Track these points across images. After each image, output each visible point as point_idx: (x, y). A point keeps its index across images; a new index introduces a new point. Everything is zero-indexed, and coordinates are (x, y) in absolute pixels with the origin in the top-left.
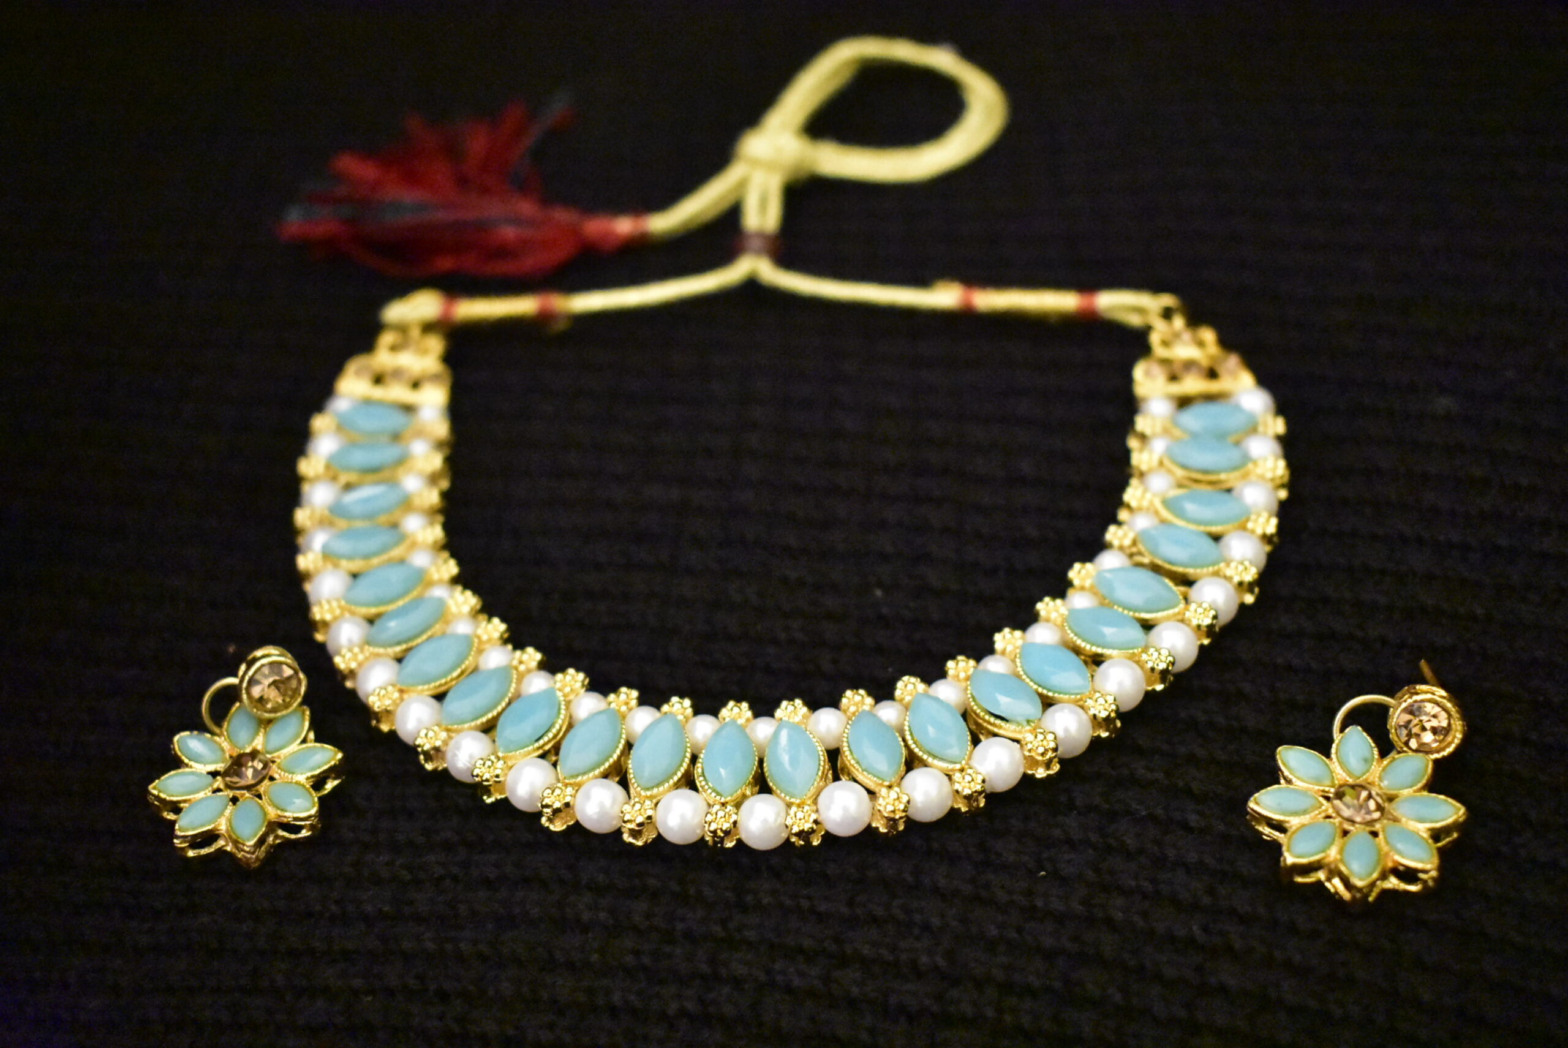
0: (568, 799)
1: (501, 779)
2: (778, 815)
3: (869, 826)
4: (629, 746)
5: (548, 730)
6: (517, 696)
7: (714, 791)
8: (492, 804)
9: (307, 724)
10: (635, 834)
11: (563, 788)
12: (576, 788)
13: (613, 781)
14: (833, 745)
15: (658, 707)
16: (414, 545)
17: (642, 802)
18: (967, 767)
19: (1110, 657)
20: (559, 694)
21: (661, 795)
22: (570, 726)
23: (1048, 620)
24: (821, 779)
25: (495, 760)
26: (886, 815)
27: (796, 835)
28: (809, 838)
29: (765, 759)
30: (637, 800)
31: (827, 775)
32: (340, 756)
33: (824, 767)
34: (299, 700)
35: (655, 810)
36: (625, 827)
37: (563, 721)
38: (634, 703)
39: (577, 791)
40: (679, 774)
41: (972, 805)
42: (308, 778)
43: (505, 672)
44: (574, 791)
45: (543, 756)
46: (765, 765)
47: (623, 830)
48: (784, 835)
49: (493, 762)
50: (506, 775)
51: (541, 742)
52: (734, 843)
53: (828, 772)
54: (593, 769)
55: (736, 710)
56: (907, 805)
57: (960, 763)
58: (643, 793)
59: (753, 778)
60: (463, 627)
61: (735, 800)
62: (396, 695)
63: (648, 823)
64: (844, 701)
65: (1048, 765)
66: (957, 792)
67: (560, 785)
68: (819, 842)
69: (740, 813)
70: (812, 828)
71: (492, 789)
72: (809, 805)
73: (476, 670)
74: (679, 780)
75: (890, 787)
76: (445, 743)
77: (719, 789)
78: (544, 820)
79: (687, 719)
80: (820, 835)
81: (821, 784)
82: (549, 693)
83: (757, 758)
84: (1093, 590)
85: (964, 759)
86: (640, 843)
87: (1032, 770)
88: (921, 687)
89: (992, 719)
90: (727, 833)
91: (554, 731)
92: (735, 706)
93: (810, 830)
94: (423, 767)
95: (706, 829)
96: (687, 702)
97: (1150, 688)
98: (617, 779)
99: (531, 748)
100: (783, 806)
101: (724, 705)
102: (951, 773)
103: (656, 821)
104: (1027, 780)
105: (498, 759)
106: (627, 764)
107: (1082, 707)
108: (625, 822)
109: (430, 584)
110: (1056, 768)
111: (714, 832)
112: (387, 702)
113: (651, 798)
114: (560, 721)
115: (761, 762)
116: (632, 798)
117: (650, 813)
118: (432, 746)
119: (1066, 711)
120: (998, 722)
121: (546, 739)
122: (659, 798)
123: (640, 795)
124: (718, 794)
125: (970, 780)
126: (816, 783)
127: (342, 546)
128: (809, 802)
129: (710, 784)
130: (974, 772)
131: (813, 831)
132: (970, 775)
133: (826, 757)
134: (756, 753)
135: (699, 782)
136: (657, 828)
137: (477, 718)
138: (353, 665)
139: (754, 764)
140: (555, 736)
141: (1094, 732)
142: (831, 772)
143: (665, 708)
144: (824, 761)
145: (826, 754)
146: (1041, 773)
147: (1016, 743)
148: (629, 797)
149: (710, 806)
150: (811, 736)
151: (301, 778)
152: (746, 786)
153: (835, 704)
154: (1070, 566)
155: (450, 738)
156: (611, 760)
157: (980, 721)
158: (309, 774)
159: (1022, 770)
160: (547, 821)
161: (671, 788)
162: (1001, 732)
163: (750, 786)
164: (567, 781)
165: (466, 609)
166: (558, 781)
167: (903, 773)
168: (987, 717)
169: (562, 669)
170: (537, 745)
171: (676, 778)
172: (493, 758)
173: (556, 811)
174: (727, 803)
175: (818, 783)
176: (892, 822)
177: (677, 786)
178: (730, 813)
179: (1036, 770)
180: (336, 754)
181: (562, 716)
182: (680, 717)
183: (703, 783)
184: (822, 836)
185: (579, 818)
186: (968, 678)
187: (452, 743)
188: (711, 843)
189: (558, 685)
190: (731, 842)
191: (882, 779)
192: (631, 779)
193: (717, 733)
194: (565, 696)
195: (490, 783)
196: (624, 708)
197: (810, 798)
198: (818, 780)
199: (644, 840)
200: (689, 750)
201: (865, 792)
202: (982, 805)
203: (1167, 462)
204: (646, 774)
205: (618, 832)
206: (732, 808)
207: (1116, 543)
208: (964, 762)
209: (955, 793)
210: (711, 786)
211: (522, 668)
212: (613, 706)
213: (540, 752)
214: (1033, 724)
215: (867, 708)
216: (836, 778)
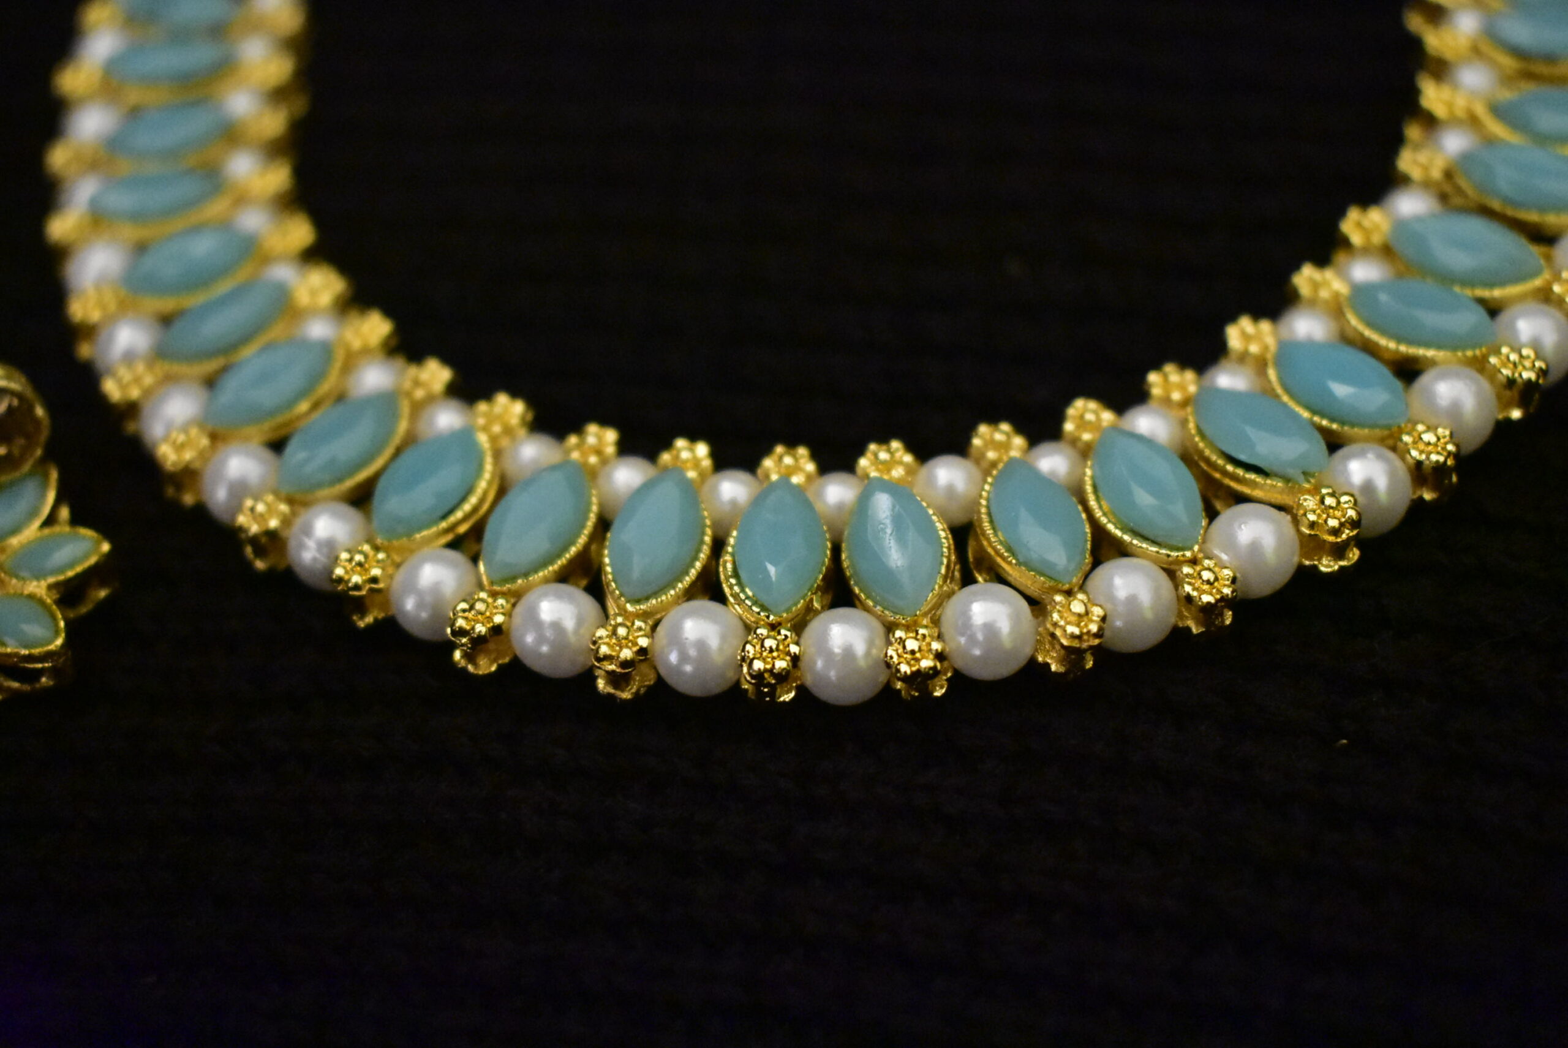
0: (499, 619)
1: (381, 585)
2: (870, 644)
3: (1032, 661)
4: (604, 525)
5: (463, 499)
6: (410, 440)
7: (755, 603)
8: (368, 627)
9: (51, 496)
10: (616, 680)
11: (490, 600)
12: (513, 600)
13: (577, 585)
14: (960, 518)
15: (651, 456)
16: (241, 200)
17: (629, 624)
18: (1200, 555)
19: (1432, 363)
20: (483, 439)
21: (663, 610)
22: (502, 490)
23: (1313, 303)
24: (945, 581)
25: (371, 553)
26: (1065, 642)
27: (906, 679)
28: (927, 687)
29: (844, 545)
30: (620, 620)
31: (953, 572)
32: (106, 547)
33: (949, 558)
34: (39, 452)
35: (653, 637)
36: (599, 668)
37: (490, 483)
38: (610, 450)
39: (514, 605)
40: (693, 573)
41: (1213, 623)
42: (50, 587)
43: (387, 402)
44: (509, 606)
45: (454, 545)
46: (844, 556)
47: (598, 672)
48: (883, 678)
49: (366, 556)
50: (391, 577)
51: (452, 519)
52: (792, 695)
53: (954, 566)
54: (544, 565)
55: (788, 460)
56: (1102, 624)
57: (1191, 549)
58: (629, 607)
59: (824, 579)
60: (319, 329)
61: (793, 619)
62: (205, 442)
63: (641, 661)
64: (976, 442)
65: (1339, 551)
66: (1189, 599)
67: (483, 595)
68: (943, 691)
69: (802, 641)
70: (934, 668)
71: (368, 602)
72: (926, 627)
73: (340, 398)
74: (693, 584)
75: (1069, 593)
76: (286, 522)
77: (764, 599)
78: (457, 655)
79: (703, 476)
80: (945, 678)
81: (945, 588)
82: (464, 438)
83: (829, 545)
84: (1387, 252)
85: (1197, 543)
86: (626, 695)
87: (1312, 559)
88: (1107, 417)
89: (1240, 472)
90: (782, 677)
91: (473, 500)
92: (788, 453)
93: (931, 672)
94: (249, 565)
95: (745, 669)
96: (702, 449)
97: (1500, 417)
98: (584, 582)
99: (434, 529)
100: (880, 629)
101: (767, 451)
102: (1173, 567)
103: (653, 656)
104: (1305, 577)
105: (377, 549)
106: (601, 555)
107: (1394, 449)
108: (599, 660)
109: (266, 260)
110: (1354, 555)
111: (759, 676)
112: (188, 455)
113: (644, 616)
114: (483, 485)
115: (836, 550)
116: (611, 617)
117: (643, 642)
118: (264, 529)
119: (1370, 456)
120: (1252, 476)
121: (459, 514)
122: (659, 616)
123: (626, 611)
124: (763, 608)
125: (1212, 580)
126: (937, 587)
127: (120, 200)
128: (925, 622)
129: (747, 590)
130: (1216, 564)
131: (934, 673)
132: (1209, 569)
133: (951, 542)
134: (827, 536)
135: (729, 587)
136: (655, 668)
137: (340, 480)
138: (135, 393)
139: (826, 555)
140: (475, 509)
141: (1414, 493)
142: (958, 567)
143: (666, 457)
144: (949, 548)
145: (950, 536)
146: (1327, 565)
147: (1283, 513)
148: (607, 616)
149: (749, 629)
150: (924, 504)
151: (38, 588)
152: (813, 594)
153: (959, 447)
154: (1341, 213)
155: (294, 514)
156: (573, 550)
157: (1217, 475)
158: (51, 580)
159: (1296, 560)
160: (462, 657)
161: (679, 598)
162: (1257, 493)
163: (819, 593)
164: (497, 588)
165: (326, 299)
166: (481, 587)
167: (1088, 568)
168: (1230, 468)
169: (487, 395)
170: (444, 525)
171: (688, 580)
172: (366, 548)
173: (479, 642)
174: (780, 624)
175: (941, 587)
176: (1072, 655)
177: (690, 594)
178: (786, 643)
179: (1319, 560)
180: (98, 544)
181: (487, 476)
182: (691, 474)
183: (736, 589)
184: (948, 680)
185: (518, 653)
186: (1185, 403)
187: (298, 522)
188: (751, 695)
189: (481, 421)
190: (788, 692)
191: (1056, 580)
192: (608, 585)
193: (757, 501)
194: (493, 439)
195: (364, 593)
196: (593, 460)
197: (925, 615)
198: (940, 581)
199: (633, 690)
200: (709, 531)
201: (1024, 604)
202: (1228, 622)
203: (1486, 48)
204: (636, 574)
205: (588, 676)
206: (788, 634)
207: (1416, 174)
208: (1196, 548)
209: (1183, 601)
210: (750, 593)
211: (419, 394)
212: (575, 455)
213: (449, 537)
214: (1313, 481)
215: (1015, 453)
216: (967, 580)
